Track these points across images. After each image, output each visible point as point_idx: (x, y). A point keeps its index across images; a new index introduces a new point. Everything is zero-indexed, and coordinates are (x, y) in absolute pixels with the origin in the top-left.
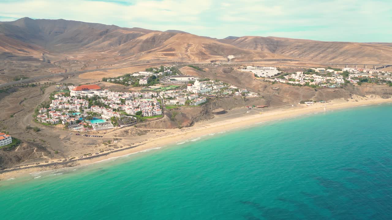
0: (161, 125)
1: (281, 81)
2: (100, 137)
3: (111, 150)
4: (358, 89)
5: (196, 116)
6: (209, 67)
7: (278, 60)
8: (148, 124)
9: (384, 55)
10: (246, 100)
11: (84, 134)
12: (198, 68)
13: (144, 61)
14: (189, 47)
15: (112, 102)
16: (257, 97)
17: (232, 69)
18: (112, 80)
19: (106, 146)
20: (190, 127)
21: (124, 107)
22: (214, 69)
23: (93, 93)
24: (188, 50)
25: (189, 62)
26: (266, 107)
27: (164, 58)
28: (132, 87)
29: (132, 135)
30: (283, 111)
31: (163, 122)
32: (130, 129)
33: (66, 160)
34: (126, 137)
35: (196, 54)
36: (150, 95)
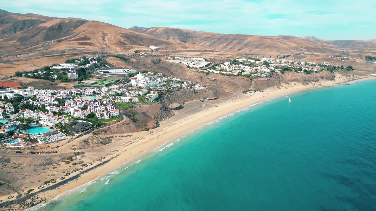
0: (124, 128)
1: (215, 71)
2: (53, 152)
3: (80, 170)
4: (282, 78)
5: (157, 115)
6: (136, 58)
7: (200, 51)
8: (109, 129)
9: (282, 47)
10: (196, 92)
11: (28, 151)
12: (125, 58)
13: (57, 51)
14: (105, 35)
15: (46, 103)
16: (205, 89)
17: (160, 60)
18: (29, 74)
19: (69, 165)
20: (158, 128)
21: (67, 109)
22: (141, 59)
23: (13, 92)
24: (105, 39)
25: (112, 52)
26: (216, 98)
27: (80, 47)
28: (60, 83)
29: (95, 145)
30: (234, 102)
31: (125, 125)
32: (89, 138)
33: (21, 195)
34: (88, 149)
35: (116, 44)
36: (91, 92)
